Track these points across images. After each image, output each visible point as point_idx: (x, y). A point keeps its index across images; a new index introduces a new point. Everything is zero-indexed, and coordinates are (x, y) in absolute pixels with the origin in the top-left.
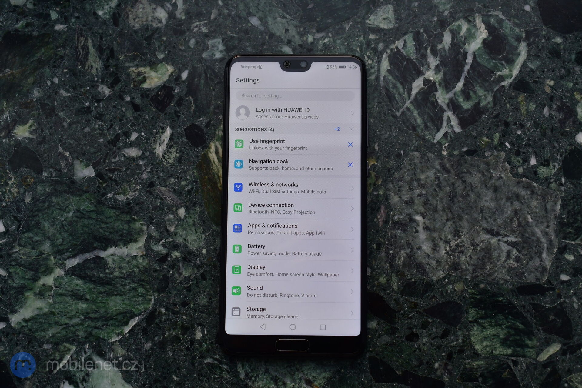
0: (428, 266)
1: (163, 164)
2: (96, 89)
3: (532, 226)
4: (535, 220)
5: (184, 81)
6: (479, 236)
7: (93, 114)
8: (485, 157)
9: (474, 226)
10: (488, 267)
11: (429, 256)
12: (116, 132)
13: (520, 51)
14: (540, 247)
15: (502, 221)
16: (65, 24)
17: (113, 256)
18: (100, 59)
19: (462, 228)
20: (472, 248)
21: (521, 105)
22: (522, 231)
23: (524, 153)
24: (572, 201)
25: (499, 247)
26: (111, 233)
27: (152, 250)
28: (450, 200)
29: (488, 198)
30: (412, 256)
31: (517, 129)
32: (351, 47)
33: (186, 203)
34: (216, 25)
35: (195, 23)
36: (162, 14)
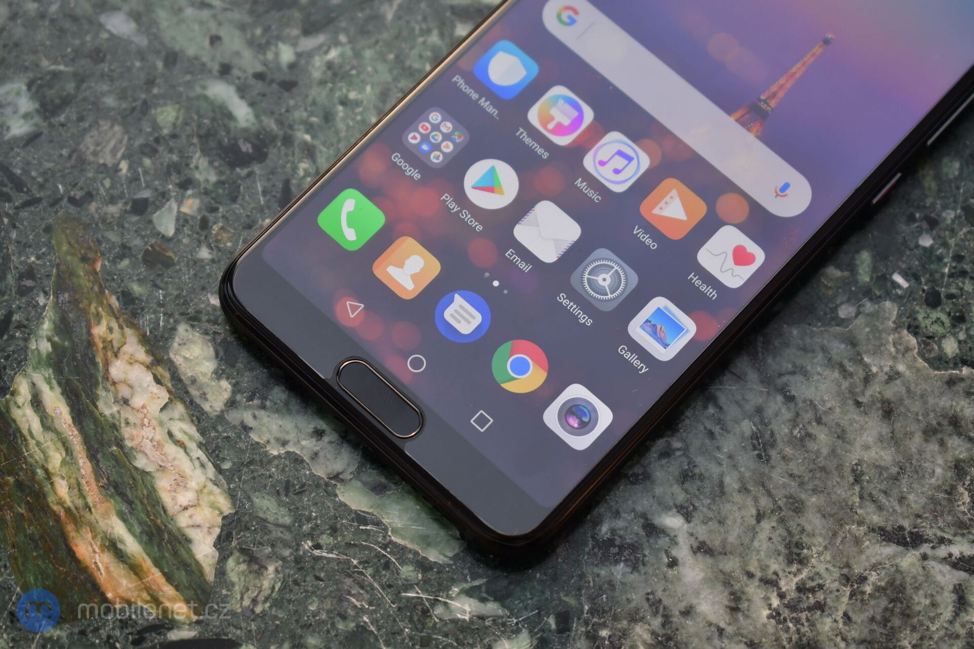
6: (861, 552)
8: (842, 322)
9: (841, 525)
10: (906, 643)
11: (721, 631)
15: (923, 500)
19: (808, 535)
20: (847, 590)
23: (950, 296)
25: (928, 576)
28: (759, 456)
29: (868, 437)
30: (669, 638)
31: (920, 232)
32: (408, 63)
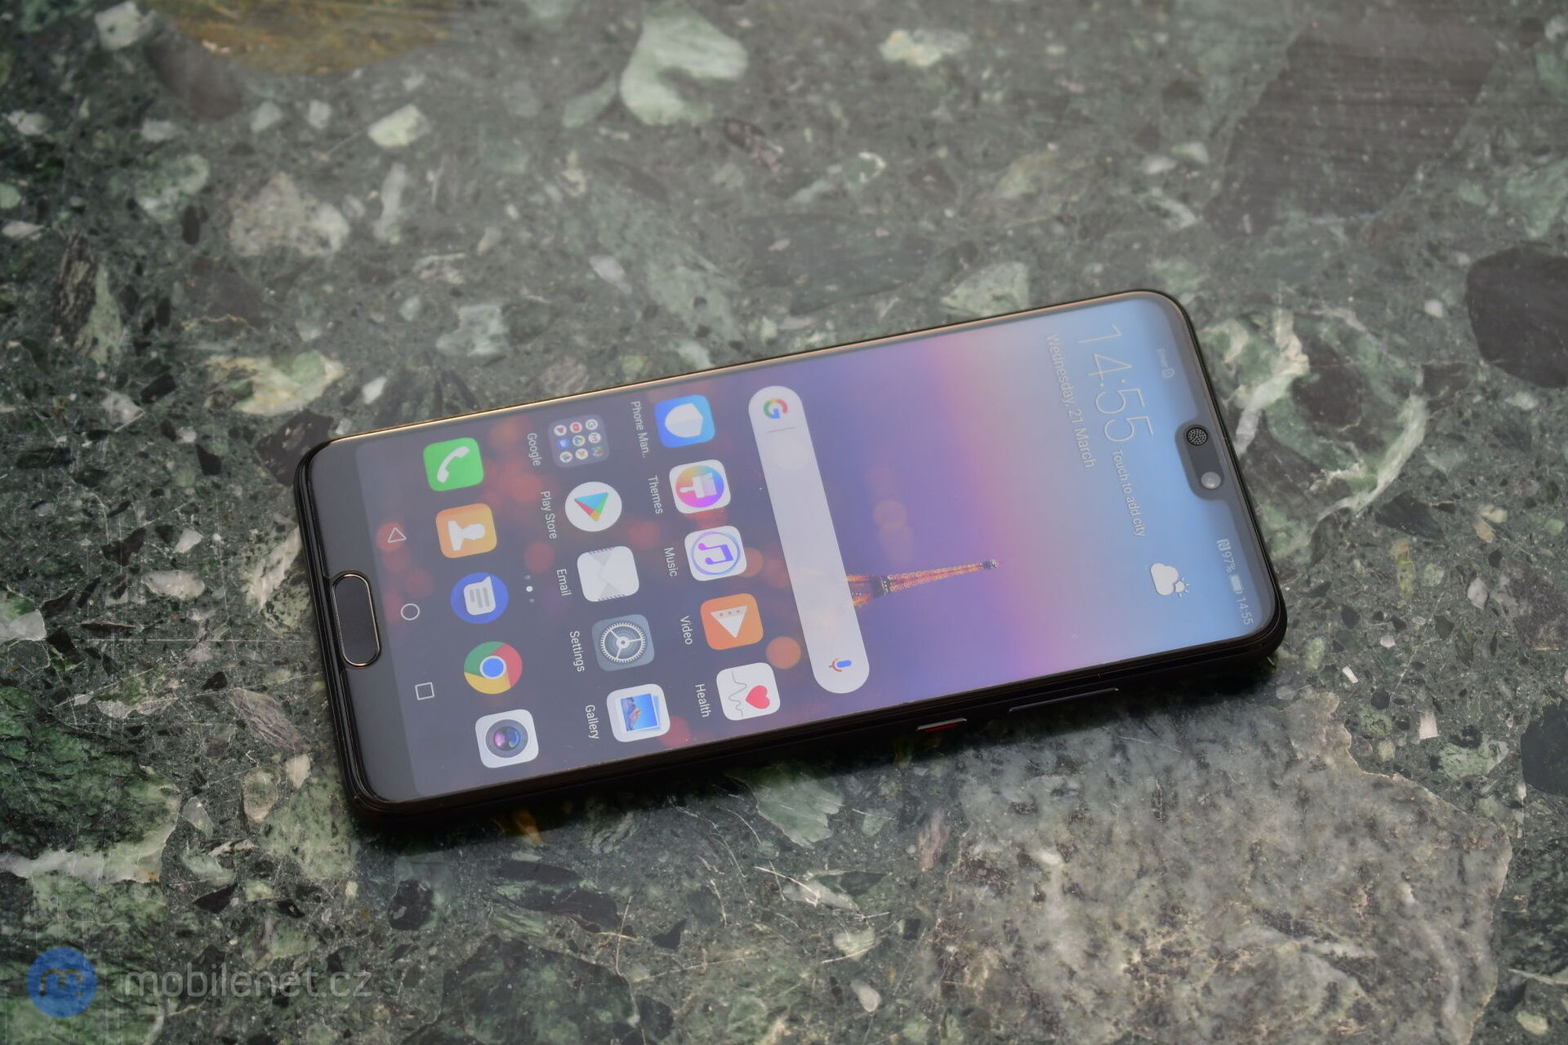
0: (1067, 1005)
1: (264, 626)
2: (97, 401)
3: (1413, 917)
4: (1426, 901)
5: (368, 407)
6: (1239, 930)
7: (72, 468)
8: (1278, 703)
9: (1225, 900)
10: (1263, 1027)
11: (1072, 974)
12: (135, 524)
13: (1406, 421)
14: (1438, 982)
15: (1318, 894)
16: (38, 223)
17: (55, 878)
18: (124, 321)
19: (1187, 902)
20: (1215, 964)
21: (1399, 568)
22: (1381, 929)
23: (1399, 702)
24: (1546, 856)
25: (1303, 968)
26: (62, 807)
27: (185, 872)
28: (1157, 815)
29: (1277, 820)
30: (1017, 969)
31: (1384, 631)
33: (317, 743)
34: (490, 268)
35: (428, 255)
36: (333, 225)
